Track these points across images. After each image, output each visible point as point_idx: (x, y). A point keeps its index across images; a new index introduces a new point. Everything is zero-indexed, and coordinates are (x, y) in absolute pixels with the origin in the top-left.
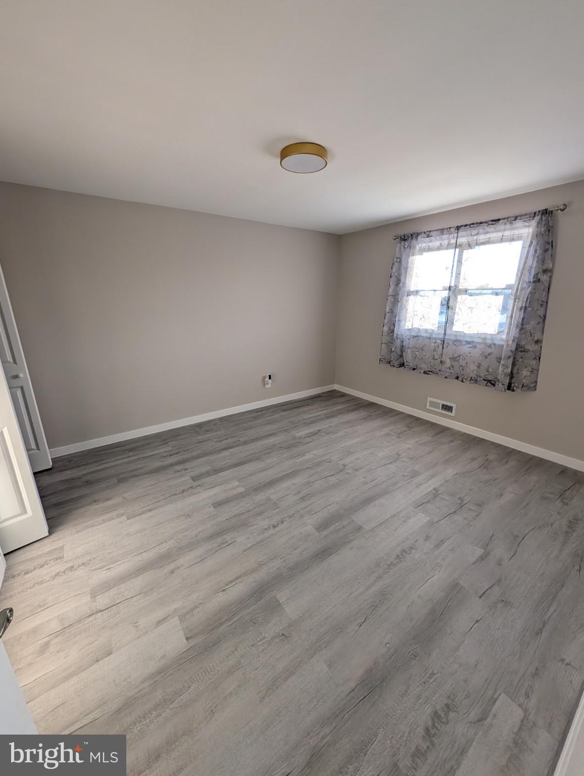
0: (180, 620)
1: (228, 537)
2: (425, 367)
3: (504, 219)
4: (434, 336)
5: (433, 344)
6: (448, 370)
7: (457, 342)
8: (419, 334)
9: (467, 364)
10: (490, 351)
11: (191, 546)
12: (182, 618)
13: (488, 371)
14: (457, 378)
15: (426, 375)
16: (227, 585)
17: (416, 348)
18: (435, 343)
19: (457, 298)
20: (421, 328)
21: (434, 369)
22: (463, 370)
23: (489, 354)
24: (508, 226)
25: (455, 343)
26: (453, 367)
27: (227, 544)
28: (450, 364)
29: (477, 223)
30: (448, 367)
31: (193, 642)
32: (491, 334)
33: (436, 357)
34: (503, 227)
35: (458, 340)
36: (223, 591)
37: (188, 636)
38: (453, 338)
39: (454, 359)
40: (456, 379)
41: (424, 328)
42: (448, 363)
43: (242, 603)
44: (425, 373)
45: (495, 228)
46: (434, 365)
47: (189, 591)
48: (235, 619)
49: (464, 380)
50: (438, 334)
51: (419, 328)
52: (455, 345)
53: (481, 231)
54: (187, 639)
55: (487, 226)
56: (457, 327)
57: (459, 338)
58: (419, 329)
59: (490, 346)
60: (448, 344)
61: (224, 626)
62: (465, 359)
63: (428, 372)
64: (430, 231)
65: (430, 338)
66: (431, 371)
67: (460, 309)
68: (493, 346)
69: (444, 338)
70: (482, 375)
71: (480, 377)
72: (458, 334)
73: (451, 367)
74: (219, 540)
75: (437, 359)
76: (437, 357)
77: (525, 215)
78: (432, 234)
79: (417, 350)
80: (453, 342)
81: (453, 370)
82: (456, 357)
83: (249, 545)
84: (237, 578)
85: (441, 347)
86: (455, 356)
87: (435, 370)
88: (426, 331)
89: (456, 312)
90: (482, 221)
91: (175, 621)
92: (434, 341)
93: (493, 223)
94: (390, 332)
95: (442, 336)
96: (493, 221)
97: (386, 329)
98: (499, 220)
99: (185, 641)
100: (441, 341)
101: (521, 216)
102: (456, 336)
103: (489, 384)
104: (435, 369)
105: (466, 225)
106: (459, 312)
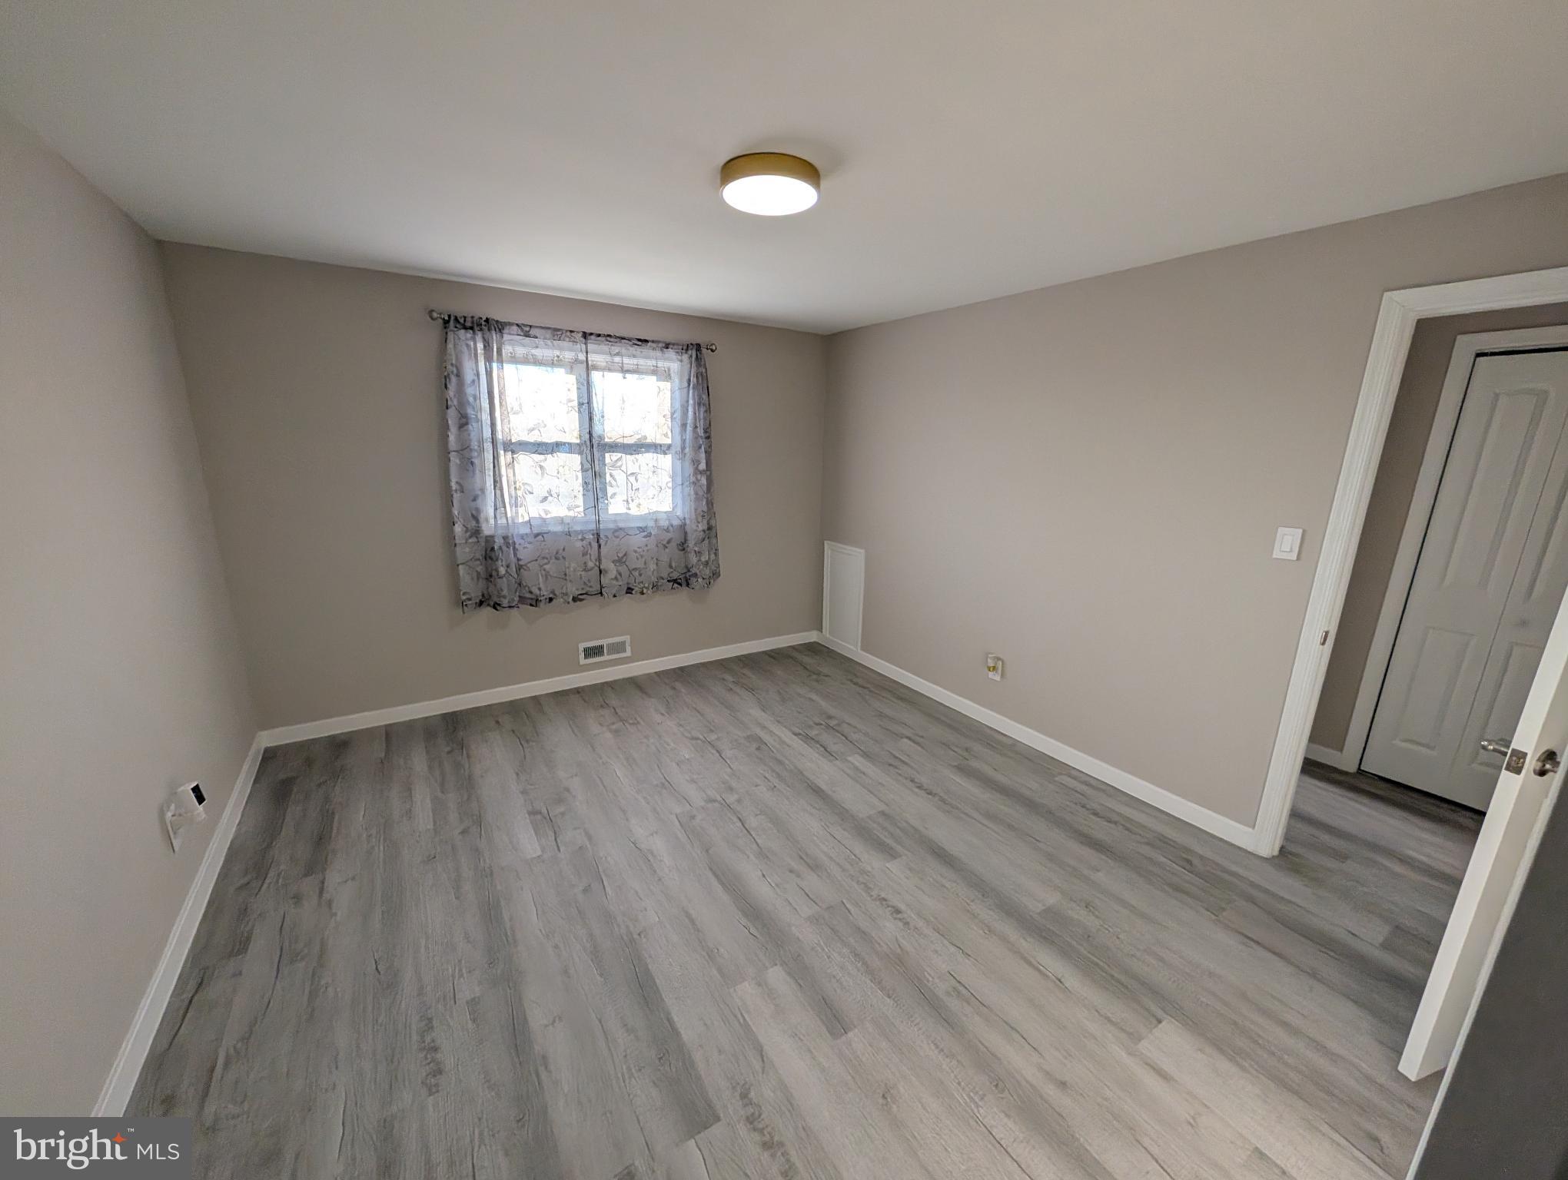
0: (1140, 1041)
1: (941, 988)
2: (573, 590)
3: (653, 342)
4: (578, 528)
5: (579, 544)
6: (614, 582)
7: (618, 532)
8: (545, 529)
9: (645, 563)
10: (669, 535)
11: (984, 1061)
12: (1136, 1037)
13: (671, 567)
14: (629, 591)
15: (578, 602)
16: (1047, 976)
17: (544, 558)
18: (582, 540)
19: (605, 458)
20: (549, 516)
21: (588, 589)
22: (640, 575)
23: (669, 542)
24: (658, 354)
25: (616, 534)
26: (620, 574)
27: (961, 988)
28: (615, 572)
29: (616, 337)
30: (613, 577)
31: (1160, 1013)
32: (666, 512)
33: (590, 564)
34: (652, 353)
35: (621, 529)
36: (1061, 982)
37: (1155, 1022)
38: (612, 526)
39: (620, 561)
40: (627, 593)
41: (553, 515)
42: (612, 570)
43: (1066, 952)
44: (575, 599)
45: (641, 352)
46: (589, 581)
47: (1085, 1037)
48: (1095, 959)
49: (645, 591)
50: (586, 523)
51: (544, 516)
52: (617, 537)
53: (624, 351)
54: (1160, 1022)
55: (631, 346)
56: (616, 507)
57: (621, 525)
58: (544, 520)
59: (667, 530)
60: (607, 537)
61: (1113, 973)
62: (642, 556)
63: (580, 597)
64: (531, 326)
65: (569, 534)
66: (586, 594)
67: (611, 475)
68: (671, 528)
69: (598, 529)
70: (665, 575)
71: (663, 579)
72: (618, 518)
73: (619, 577)
74: (954, 1004)
75: (593, 568)
76: (593, 565)
77: (678, 344)
78: (533, 332)
79: (546, 561)
80: (613, 533)
81: (622, 580)
82: (622, 557)
83: (953, 949)
84: (1030, 964)
85: (595, 545)
86: (620, 555)
87: (591, 589)
88: (561, 521)
89: (607, 481)
90: (625, 336)
91: (1144, 1046)
92: (580, 537)
93: (640, 343)
94: (468, 534)
95: (593, 526)
96: (639, 340)
97: (460, 530)
98: (646, 341)
99: (1164, 1023)
100: (593, 535)
101: (674, 344)
102: (615, 521)
103: (676, 585)
104: (591, 587)
105: (599, 335)
106: (613, 482)
